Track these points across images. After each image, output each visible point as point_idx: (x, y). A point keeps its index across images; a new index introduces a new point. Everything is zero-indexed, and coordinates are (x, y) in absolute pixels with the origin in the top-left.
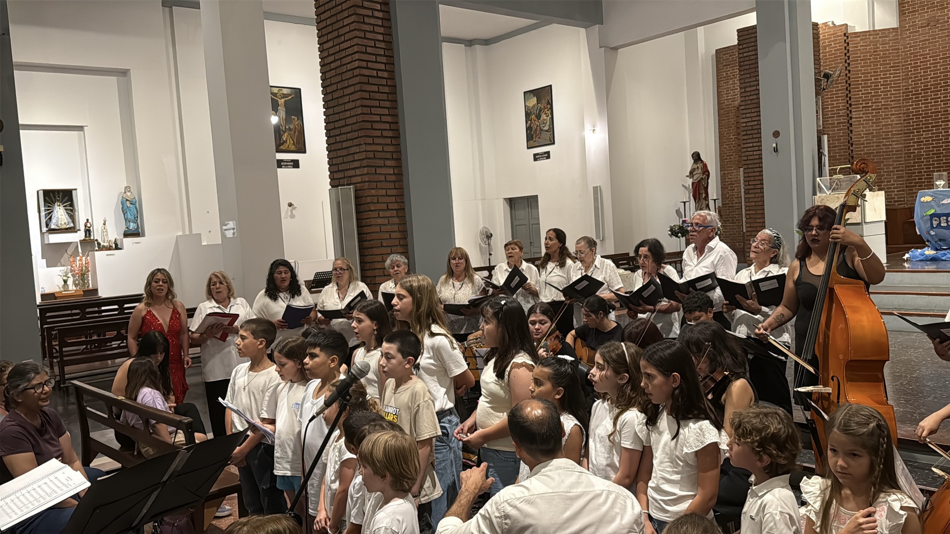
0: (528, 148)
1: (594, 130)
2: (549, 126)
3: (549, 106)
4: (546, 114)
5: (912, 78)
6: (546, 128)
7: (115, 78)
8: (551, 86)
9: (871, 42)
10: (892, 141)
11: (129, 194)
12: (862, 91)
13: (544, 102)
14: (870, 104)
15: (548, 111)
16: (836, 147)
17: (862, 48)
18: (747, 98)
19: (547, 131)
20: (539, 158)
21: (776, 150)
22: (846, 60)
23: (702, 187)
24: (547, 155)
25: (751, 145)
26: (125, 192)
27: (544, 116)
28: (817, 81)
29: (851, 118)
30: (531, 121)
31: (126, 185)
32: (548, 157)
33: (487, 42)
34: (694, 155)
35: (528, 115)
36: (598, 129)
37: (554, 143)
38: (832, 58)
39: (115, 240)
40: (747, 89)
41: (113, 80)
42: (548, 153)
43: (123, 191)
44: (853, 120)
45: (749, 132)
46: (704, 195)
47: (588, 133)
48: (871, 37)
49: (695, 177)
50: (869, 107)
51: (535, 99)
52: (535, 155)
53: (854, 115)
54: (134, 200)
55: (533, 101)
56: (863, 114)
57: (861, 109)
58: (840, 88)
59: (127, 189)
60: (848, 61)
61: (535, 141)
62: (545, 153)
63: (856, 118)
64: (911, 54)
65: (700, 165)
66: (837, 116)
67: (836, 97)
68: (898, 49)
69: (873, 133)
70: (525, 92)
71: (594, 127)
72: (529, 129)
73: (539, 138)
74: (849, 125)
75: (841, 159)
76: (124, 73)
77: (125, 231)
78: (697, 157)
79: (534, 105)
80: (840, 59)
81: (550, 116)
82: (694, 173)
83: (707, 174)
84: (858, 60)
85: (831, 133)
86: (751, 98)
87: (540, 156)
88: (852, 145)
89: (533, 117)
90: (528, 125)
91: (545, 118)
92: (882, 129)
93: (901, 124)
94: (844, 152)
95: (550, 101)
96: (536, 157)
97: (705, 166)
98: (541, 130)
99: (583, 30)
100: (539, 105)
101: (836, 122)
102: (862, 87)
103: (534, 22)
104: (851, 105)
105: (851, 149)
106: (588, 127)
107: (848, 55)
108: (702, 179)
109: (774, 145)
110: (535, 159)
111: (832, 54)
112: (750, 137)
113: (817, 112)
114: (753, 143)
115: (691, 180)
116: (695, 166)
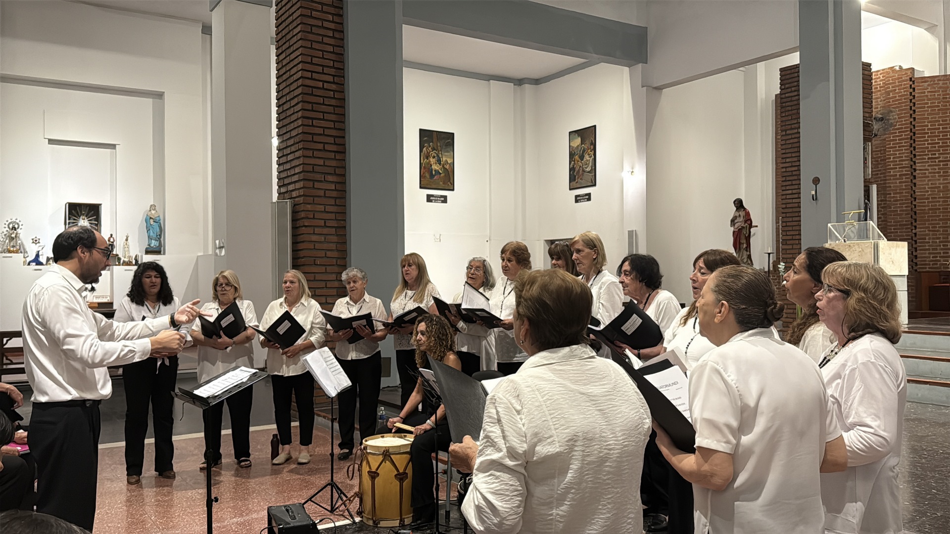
0: (570, 189)
1: (632, 172)
2: (592, 167)
3: (592, 147)
4: (589, 155)
6: (589, 169)
7: (151, 100)
8: (595, 126)
9: (941, 87)
11: (153, 212)
12: (928, 140)
13: (588, 142)
14: (937, 155)
15: (591, 151)
16: (897, 201)
17: (929, 94)
18: (788, 142)
19: (589, 172)
20: (580, 200)
21: (815, 198)
22: (911, 107)
23: (743, 237)
24: (588, 197)
25: (790, 192)
26: (150, 211)
27: (587, 157)
28: (867, 127)
29: (915, 170)
30: (574, 161)
31: (152, 203)
32: (589, 199)
33: (537, 82)
34: (736, 202)
35: (572, 155)
36: (636, 170)
37: (595, 185)
38: (895, 104)
39: (136, 256)
40: (788, 132)
41: (149, 101)
42: (589, 195)
43: (149, 209)
44: (917, 172)
45: (788, 178)
46: (745, 246)
47: (625, 175)
48: (941, 82)
49: (736, 226)
50: (936, 158)
51: (580, 139)
52: (576, 196)
53: (918, 166)
54: (158, 219)
55: (578, 141)
56: (929, 166)
57: (927, 160)
58: (903, 137)
59: (153, 207)
60: (913, 108)
61: (577, 182)
62: (586, 195)
63: (920, 170)
65: (742, 213)
66: (900, 168)
67: (899, 147)
69: (940, 187)
70: (570, 133)
71: (633, 168)
72: (572, 169)
73: (581, 179)
74: (912, 177)
75: (902, 214)
76: (160, 95)
77: (147, 248)
78: (739, 204)
79: (578, 146)
80: (905, 106)
81: (593, 157)
82: (736, 221)
83: (749, 222)
84: (924, 107)
85: (892, 185)
86: (792, 141)
87: (582, 198)
88: (915, 199)
89: (577, 157)
90: (571, 166)
91: (588, 159)
94: (906, 207)
95: (594, 142)
96: (578, 199)
97: (748, 214)
98: (584, 171)
99: (626, 69)
100: (583, 145)
101: (898, 174)
102: (928, 137)
103: (583, 60)
104: (915, 156)
105: (914, 203)
106: (627, 167)
107: (913, 101)
108: (743, 228)
109: (813, 193)
110: (577, 201)
111: (896, 100)
112: (790, 183)
113: (865, 159)
114: (792, 189)
115: (732, 229)
116: (737, 214)
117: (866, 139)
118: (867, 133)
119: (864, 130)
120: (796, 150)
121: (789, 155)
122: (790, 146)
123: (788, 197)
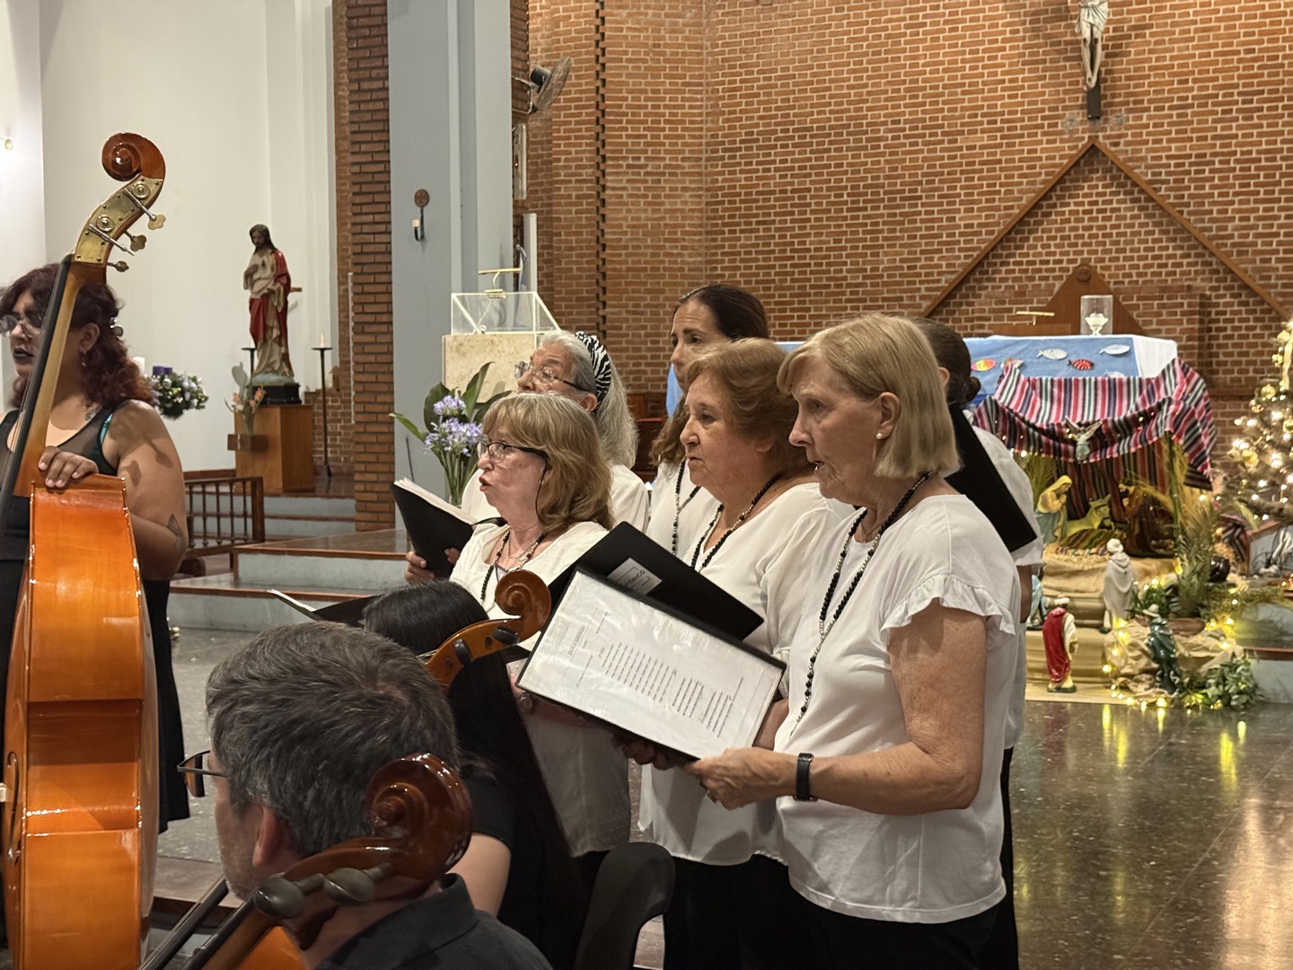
1: (8, 141)
5: (723, 113)
9: (649, 23)
10: (683, 248)
12: (626, 129)
14: (642, 161)
16: (571, 249)
17: (630, 34)
18: (363, 107)
21: (420, 235)
22: (597, 57)
23: (271, 313)
25: (370, 218)
28: (518, 91)
29: (604, 188)
34: (256, 234)
36: (17, 138)
38: (570, 47)
40: (365, 85)
44: (608, 192)
45: (365, 188)
46: (276, 333)
48: (650, 12)
49: (258, 286)
50: (641, 167)
53: (610, 181)
56: (628, 181)
57: (624, 169)
58: (584, 118)
60: (601, 60)
63: (614, 189)
64: (723, 60)
65: (269, 259)
66: (577, 181)
67: (576, 138)
68: (701, 47)
69: (646, 226)
74: (599, 204)
75: (581, 277)
78: (262, 239)
80: (586, 53)
82: (256, 276)
83: (284, 281)
84: (621, 61)
85: (563, 216)
86: (370, 106)
88: (604, 247)
92: (663, 218)
93: (701, 211)
94: (587, 262)
97: (281, 262)
101: (574, 194)
102: (628, 122)
104: (604, 157)
105: (602, 256)
107: (601, 44)
108: (271, 292)
109: (417, 223)
111: (572, 40)
112: (368, 199)
113: (515, 159)
114: (374, 214)
115: (248, 294)
116: (259, 261)
117: (518, 117)
118: (520, 104)
119: (514, 97)
120: (380, 126)
121: (367, 137)
122: (368, 117)
123: (366, 229)
